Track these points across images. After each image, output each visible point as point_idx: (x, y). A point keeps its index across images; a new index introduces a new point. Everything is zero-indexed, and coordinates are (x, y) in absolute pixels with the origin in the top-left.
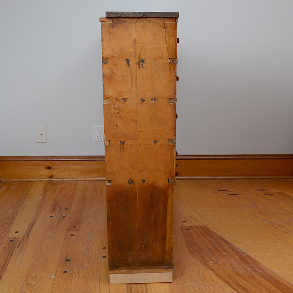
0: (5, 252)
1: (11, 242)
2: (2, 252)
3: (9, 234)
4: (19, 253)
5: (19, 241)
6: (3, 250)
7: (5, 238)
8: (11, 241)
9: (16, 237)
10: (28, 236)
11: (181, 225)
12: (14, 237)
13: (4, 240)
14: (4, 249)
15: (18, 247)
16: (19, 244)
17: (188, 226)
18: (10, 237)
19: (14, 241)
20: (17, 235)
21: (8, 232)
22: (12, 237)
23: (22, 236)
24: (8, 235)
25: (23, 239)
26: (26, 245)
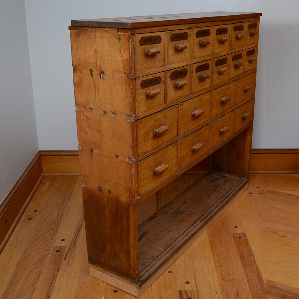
0: (51, 266)
1: (58, 253)
2: (49, 265)
3: (55, 242)
4: (66, 266)
5: (65, 252)
6: (50, 263)
7: (51, 248)
8: (58, 251)
9: (62, 247)
10: (74, 245)
11: (233, 232)
12: (60, 247)
13: (50, 250)
14: (50, 261)
15: (65, 259)
16: (66, 255)
17: (240, 233)
18: (57, 246)
19: (61, 252)
20: (63, 244)
21: (53, 240)
22: (58, 246)
23: (68, 245)
24: (54, 244)
25: (70, 249)
26: (73, 256)
